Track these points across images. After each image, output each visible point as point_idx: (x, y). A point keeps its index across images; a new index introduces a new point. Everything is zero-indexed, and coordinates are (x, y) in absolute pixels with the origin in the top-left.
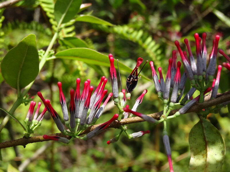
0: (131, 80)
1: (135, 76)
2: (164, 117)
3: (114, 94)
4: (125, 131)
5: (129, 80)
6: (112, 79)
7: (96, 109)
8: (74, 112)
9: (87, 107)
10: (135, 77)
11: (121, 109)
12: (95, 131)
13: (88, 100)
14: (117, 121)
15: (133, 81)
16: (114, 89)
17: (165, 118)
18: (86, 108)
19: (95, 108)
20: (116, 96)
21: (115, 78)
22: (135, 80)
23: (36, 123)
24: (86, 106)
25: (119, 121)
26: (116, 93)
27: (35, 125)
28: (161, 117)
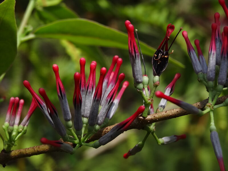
0: (159, 58)
1: (164, 51)
2: (209, 106)
3: (137, 77)
4: (153, 133)
5: (157, 57)
6: (133, 56)
7: (110, 103)
8: (80, 106)
9: (98, 98)
10: (165, 53)
11: (147, 100)
12: (112, 133)
13: (100, 88)
14: (141, 118)
15: (162, 58)
16: (137, 71)
17: (211, 108)
18: (98, 100)
19: (109, 100)
20: (140, 81)
21: (137, 54)
22: (165, 56)
23: (21, 130)
24: (97, 96)
25: (144, 118)
26: (139, 76)
27: (19, 133)
28: (206, 107)
